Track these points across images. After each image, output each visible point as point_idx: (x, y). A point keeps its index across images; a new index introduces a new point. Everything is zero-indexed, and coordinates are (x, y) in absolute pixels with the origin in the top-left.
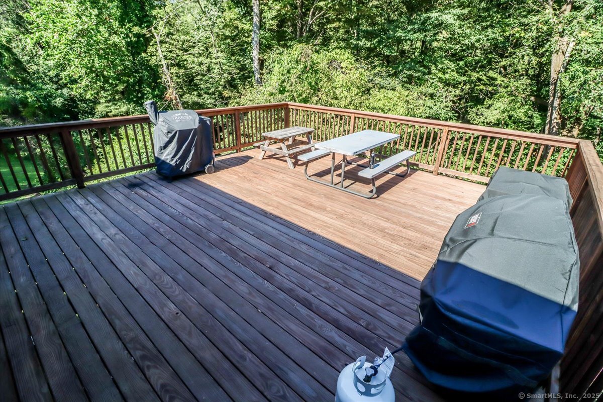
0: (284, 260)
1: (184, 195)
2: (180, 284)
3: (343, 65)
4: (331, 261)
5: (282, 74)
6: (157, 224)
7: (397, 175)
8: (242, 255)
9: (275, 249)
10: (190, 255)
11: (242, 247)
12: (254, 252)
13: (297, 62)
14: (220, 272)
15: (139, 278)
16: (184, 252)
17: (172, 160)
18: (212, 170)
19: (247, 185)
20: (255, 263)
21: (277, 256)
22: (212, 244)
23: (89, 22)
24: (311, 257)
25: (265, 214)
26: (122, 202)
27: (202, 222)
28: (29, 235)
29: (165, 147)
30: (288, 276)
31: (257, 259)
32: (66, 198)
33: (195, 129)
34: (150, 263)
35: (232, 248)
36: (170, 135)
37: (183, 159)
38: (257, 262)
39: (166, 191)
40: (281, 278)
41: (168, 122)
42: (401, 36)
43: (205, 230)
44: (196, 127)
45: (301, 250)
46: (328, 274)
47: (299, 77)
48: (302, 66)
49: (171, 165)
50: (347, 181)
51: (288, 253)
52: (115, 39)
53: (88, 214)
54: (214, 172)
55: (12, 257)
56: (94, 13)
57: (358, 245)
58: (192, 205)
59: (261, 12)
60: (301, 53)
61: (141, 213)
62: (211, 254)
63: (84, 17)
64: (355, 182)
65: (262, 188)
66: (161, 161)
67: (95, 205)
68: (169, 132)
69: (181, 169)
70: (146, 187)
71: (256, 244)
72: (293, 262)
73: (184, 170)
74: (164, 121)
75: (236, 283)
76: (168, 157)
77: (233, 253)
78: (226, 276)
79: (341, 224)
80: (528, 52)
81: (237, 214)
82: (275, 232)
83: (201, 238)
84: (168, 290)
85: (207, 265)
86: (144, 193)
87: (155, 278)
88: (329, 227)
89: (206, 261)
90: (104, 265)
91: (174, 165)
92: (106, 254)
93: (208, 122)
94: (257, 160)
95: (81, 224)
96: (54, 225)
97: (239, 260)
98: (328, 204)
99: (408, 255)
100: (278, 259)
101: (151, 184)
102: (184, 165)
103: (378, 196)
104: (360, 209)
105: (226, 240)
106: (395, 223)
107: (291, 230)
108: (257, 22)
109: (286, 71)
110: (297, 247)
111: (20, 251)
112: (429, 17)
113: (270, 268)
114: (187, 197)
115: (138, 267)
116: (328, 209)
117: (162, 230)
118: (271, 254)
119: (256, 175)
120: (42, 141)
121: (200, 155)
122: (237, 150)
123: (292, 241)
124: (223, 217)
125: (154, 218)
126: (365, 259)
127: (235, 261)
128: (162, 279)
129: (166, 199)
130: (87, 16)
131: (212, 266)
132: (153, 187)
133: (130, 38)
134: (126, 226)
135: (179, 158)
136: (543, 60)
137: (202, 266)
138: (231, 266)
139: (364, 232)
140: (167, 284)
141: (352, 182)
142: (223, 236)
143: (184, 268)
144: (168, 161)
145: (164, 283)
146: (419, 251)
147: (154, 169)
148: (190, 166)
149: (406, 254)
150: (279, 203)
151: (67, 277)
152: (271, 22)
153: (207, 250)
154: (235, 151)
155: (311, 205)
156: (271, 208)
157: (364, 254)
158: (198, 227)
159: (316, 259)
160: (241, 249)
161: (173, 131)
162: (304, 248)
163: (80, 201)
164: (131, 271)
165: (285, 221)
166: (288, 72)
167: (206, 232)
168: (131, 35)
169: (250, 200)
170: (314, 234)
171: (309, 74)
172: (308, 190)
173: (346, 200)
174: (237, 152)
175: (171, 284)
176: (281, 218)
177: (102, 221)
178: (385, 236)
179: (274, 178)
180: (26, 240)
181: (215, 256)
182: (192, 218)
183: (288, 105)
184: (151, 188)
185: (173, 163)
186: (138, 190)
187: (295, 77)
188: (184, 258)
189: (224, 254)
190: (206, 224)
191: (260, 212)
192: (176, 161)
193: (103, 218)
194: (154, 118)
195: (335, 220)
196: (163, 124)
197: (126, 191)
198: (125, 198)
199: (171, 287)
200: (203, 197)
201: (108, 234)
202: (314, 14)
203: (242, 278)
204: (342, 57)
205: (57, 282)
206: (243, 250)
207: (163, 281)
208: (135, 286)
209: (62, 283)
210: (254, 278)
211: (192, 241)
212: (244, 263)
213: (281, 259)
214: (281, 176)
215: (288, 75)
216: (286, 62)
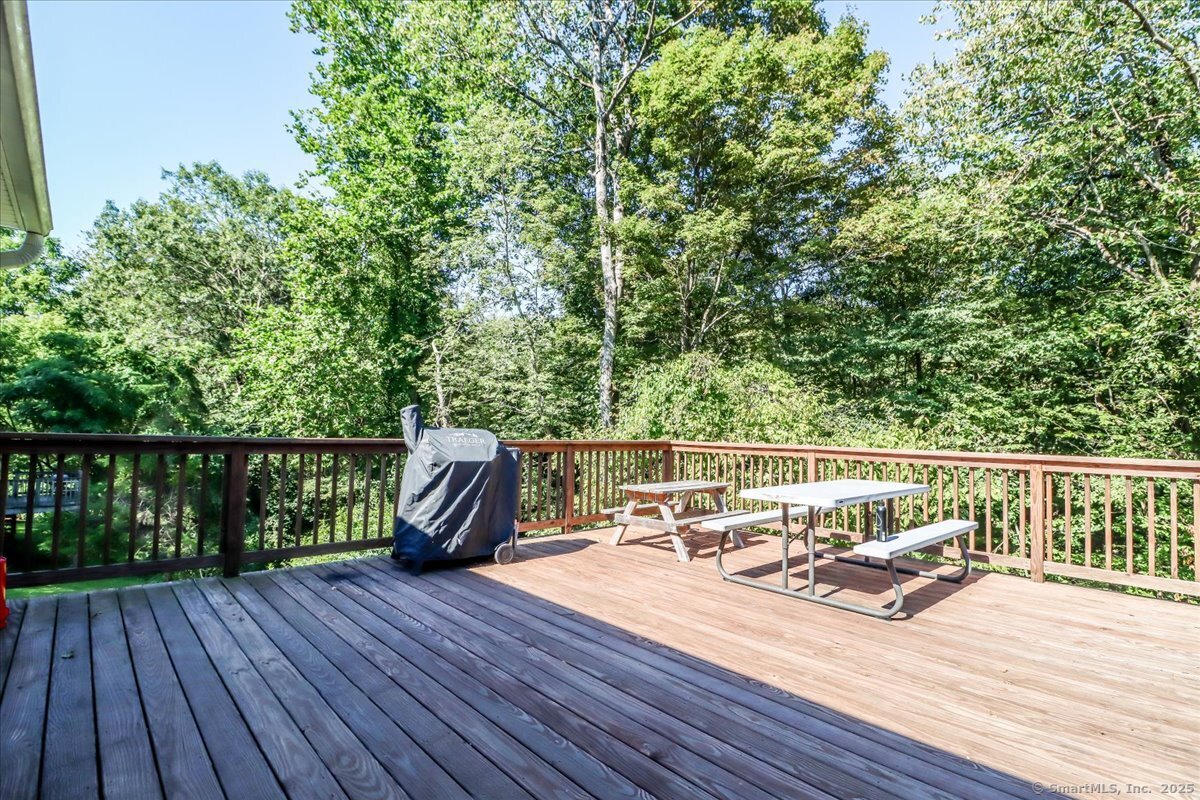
0: (690, 742)
1: (443, 596)
2: (402, 783)
3: (773, 388)
4: (827, 751)
5: (656, 404)
6: (370, 646)
7: (941, 578)
8: (575, 721)
9: (663, 714)
10: (441, 714)
11: (574, 704)
12: (607, 719)
13: (685, 383)
14: (513, 757)
15: (296, 757)
16: (424, 706)
17: (431, 525)
18: (508, 556)
19: (585, 585)
20: (609, 744)
21: (671, 730)
22: (496, 692)
23: (329, 342)
24: (767, 737)
25: (632, 639)
26: (305, 604)
27: (478, 647)
28: (82, 648)
29: (421, 497)
30: (708, 782)
31: (615, 734)
32: (192, 590)
33: (488, 463)
34: (333, 725)
35: (549, 706)
36: (437, 471)
37: (453, 524)
38: (616, 743)
39: (405, 589)
40: (687, 786)
41: (437, 445)
42: (877, 344)
43: (482, 664)
44: (491, 459)
45: (736, 719)
46: (828, 785)
47: (689, 408)
48: (694, 389)
49: (426, 535)
50: (820, 585)
51: (701, 724)
52: (368, 365)
53: (224, 619)
54: (513, 561)
55: (20, 688)
56: (343, 327)
57: (897, 719)
58: (457, 615)
59: (619, 314)
60: (693, 366)
61: (341, 625)
62: (493, 715)
63: (326, 335)
64: (842, 589)
65: (619, 591)
66: (406, 527)
67: (246, 605)
68: (435, 465)
69: (444, 546)
70: (363, 581)
71: (611, 699)
72: (717, 748)
73: (451, 550)
74: (430, 444)
75: (557, 792)
76: (423, 518)
77: (550, 717)
78: (529, 771)
79: (831, 667)
80: (1153, 354)
81: (562, 636)
82: (659, 677)
83: (469, 678)
84: (366, 794)
85: (480, 740)
86: (356, 591)
87: (338, 760)
88: (801, 674)
89: (478, 731)
90: (222, 722)
91: (432, 535)
92: (236, 698)
93: (514, 455)
94: (607, 546)
95: (201, 637)
96: (144, 635)
97: (566, 733)
98: (787, 627)
99: (1056, 748)
100: (677, 740)
101: (375, 576)
102: (452, 537)
103: (909, 616)
104: (871, 638)
105: (534, 686)
106: (982, 673)
107: (700, 674)
108: (612, 332)
109: (663, 399)
110: (723, 711)
111: (47, 678)
112: (925, 316)
113: (654, 758)
114: (449, 601)
115: (303, 732)
116: (787, 636)
117: (379, 659)
118: (654, 726)
119: (605, 570)
120: (185, 531)
121: (490, 520)
122: (563, 528)
123: (709, 699)
124: (529, 641)
125: (366, 634)
126: (931, 751)
127: (556, 735)
128: (357, 766)
129: (401, 603)
130: (331, 332)
131: (495, 745)
132: (377, 581)
133: (392, 365)
134: (298, 645)
135: (445, 522)
136: (1192, 367)
137: (466, 741)
138: (544, 746)
139: (902, 689)
140: (367, 778)
141: (833, 588)
142: (527, 678)
143: (420, 742)
144: (421, 527)
145: (359, 776)
146: (1083, 738)
147: (388, 552)
148: (465, 542)
149: (1049, 746)
150: (663, 619)
151: (123, 741)
152: (635, 328)
153: (483, 706)
154: (560, 529)
155: (744, 627)
156: (644, 628)
157: (918, 738)
158: (468, 658)
159: (781, 744)
160: (572, 708)
161: (444, 462)
162: (741, 715)
163: (217, 598)
164: (280, 737)
165: (682, 654)
166: (668, 399)
167: (486, 669)
168: (394, 360)
169: (592, 612)
170: (762, 685)
171: (708, 404)
172: (728, 598)
173: (829, 619)
174: (563, 532)
175: (377, 778)
176: (671, 649)
177: (249, 635)
178: (964, 700)
179: (644, 576)
180: (71, 657)
181: (502, 721)
182: (456, 638)
183: (670, 446)
184: (373, 583)
185: (430, 531)
186: (346, 585)
187: (681, 407)
188: (421, 723)
189: (526, 717)
190: (488, 652)
191: (618, 634)
192: (439, 528)
193: (253, 627)
194: (413, 437)
195: (812, 658)
196: (429, 448)
197: (320, 586)
198: (314, 596)
199: (377, 788)
200: (484, 602)
201: (252, 657)
202: (710, 319)
203: (574, 777)
204: (769, 375)
205: (94, 750)
206: (576, 711)
207: (357, 771)
208: (282, 777)
209: (104, 752)
210: (611, 781)
211: (447, 684)
212: (581, 743)
213: (683, 737)
214: (660, 573)
215: (667, 404)
216: (663, 383)
